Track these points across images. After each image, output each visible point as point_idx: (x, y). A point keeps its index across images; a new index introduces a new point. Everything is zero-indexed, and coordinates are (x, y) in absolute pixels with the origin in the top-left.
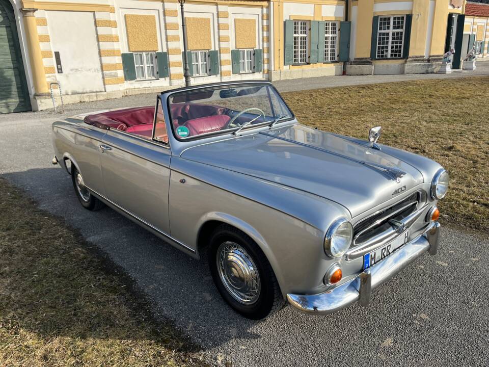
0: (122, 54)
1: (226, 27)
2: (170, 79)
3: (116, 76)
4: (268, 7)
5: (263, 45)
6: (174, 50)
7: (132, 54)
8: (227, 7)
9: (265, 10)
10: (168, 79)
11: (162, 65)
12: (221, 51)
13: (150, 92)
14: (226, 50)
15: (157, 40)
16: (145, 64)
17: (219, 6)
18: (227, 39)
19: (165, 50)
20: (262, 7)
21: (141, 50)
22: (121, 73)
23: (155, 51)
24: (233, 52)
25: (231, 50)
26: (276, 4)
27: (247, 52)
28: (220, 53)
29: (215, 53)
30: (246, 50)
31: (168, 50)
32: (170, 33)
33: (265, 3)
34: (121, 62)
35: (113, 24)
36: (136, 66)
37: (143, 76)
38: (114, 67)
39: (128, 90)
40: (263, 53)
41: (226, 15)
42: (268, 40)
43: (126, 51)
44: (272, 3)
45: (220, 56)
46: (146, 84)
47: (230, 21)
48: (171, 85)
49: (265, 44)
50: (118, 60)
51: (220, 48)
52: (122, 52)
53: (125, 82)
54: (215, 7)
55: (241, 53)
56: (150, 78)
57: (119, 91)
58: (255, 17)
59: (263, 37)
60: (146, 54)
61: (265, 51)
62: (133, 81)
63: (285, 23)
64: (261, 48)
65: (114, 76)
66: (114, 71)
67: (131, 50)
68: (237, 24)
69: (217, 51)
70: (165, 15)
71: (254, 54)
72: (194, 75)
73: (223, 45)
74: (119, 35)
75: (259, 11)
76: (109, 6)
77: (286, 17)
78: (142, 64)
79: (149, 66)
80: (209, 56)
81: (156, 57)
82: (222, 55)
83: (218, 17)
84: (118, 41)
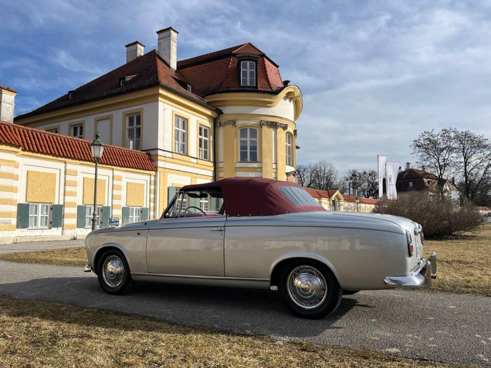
0: (19, 204)
1: (120, 188)
2: (63, 229)
3: (9, 223)
4: (155, 176)
5: (150, 205)
6: (70, 203)
7: (29, 204)
8: (121, 172)
9: (153, 178)
10: (60, 229)
11: (56, 216)
12: (114, 207)
13: (41, 240)
14: (118, 207)
15: (55, 194)
16: (40, 214)
17: (114, 171)
18: (119, 198)
19: (61, 203)
20: (151, 175)
21: (38, 201)
22: (14, 221)
23: (51, 203)
24: (123, 208)
25: (122, 206)
26: (162, 174)
27: (136, 209)
28: (112, 209)
29: (108, 208)
30: (135, 208)
31: (64, 203)
32: (68, 188)
33: (153, 173)
34: (16, 211)
35: (15, 177)
36: (30, 215)
37: (35, 225)
38: (9, 215)
39: (18, 238)
40: (150, 211)
41: (120, 179)
42: (155, 202)
43: (23, 201)
44: (158, 173)
45: (112, 211)
46: (37, 233)
47: (123, 184)
48: (62, 234)
49: (152, 204)
50: (14, 209)
51: (112, 204)
52: (18, 202)
53: (17, 229)
54: (112, 171)
55: (131, 210)
56: (42, 227)
57: (10, 237)
58: (145, 182)
59: (150, 198)
60: (42, 206)
61: (152, 209)
62: (25, 230)
63: (168, 189)
64: (148, 207)
65: (8, 223)
66: (8, 219)
67: (28, 200)
68: (129, 186)
69: (110, 207)
70: (65, 174)
71: (141, 212)
72: (86, 227)
73: (116, 202)
74: (18, 187)
75: (147, 178)
76: (15, 161)
77: (169, 185)
78: (36, 214)
79: (43, 217)
80: (102, 210)
81: (52, 209)
82: (114, 210)
83: (113, 180)
84: (16, 192)
